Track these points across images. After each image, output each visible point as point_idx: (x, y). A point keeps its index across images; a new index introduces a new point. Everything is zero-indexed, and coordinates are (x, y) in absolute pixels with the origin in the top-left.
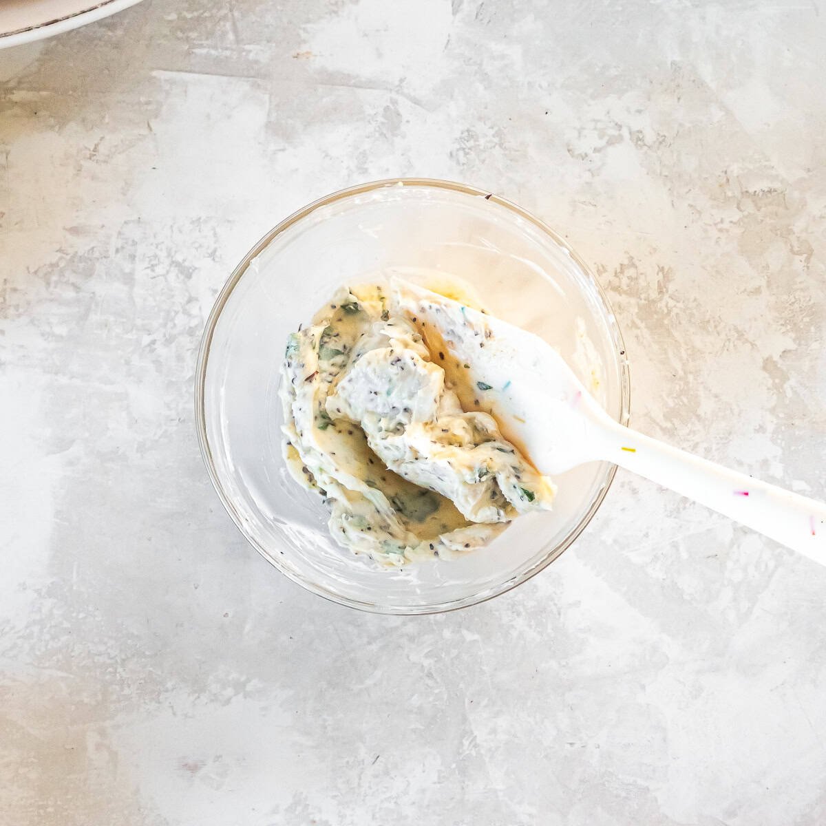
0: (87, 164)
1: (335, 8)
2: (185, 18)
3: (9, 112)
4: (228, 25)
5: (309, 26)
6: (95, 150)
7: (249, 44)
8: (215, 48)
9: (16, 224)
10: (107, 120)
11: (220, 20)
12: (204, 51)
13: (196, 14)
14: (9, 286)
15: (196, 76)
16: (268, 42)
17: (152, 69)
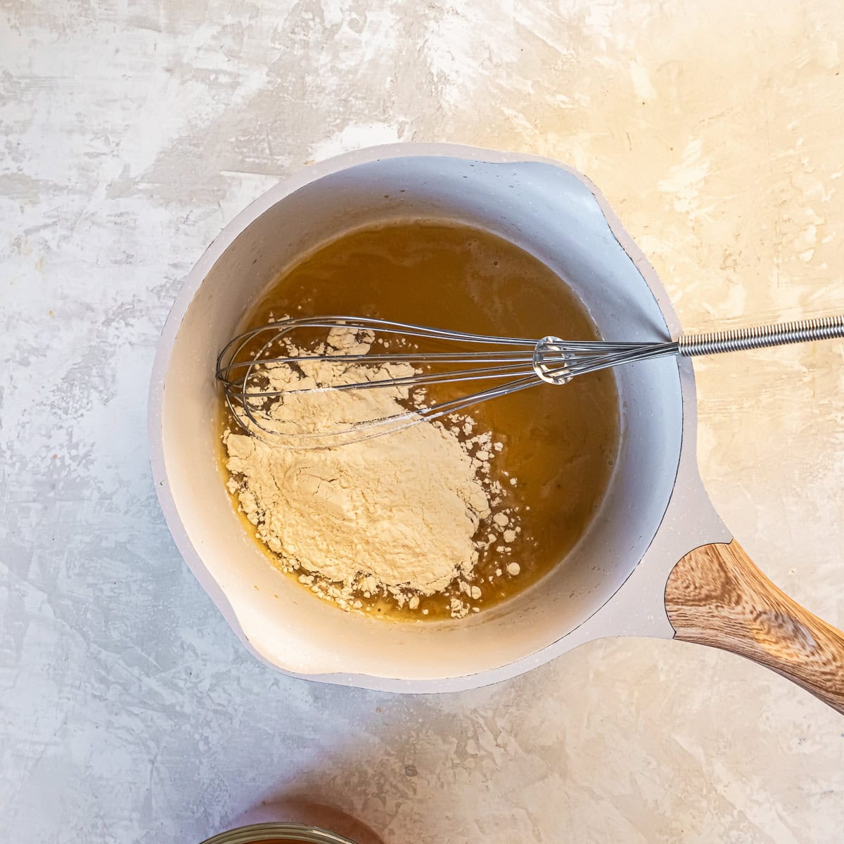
0: (182, 226)
1: (328, 134)
2: (240, 141)
3: (136, 196)
4: (266, 145)
5: (313, 145)
6: (187, 218)
7: (278, 155)
8: (258, 157)
9: (141, 262)
10: (194, 200)
11: (260, 142)
12: (251, 160)
13: (247, 138)
14: (136, 298)
15: (248, 175)
16: (289, 154)
17: (221, 170)
